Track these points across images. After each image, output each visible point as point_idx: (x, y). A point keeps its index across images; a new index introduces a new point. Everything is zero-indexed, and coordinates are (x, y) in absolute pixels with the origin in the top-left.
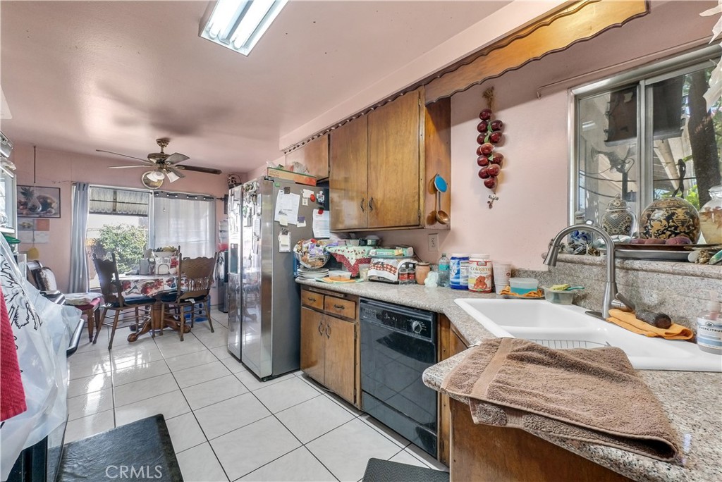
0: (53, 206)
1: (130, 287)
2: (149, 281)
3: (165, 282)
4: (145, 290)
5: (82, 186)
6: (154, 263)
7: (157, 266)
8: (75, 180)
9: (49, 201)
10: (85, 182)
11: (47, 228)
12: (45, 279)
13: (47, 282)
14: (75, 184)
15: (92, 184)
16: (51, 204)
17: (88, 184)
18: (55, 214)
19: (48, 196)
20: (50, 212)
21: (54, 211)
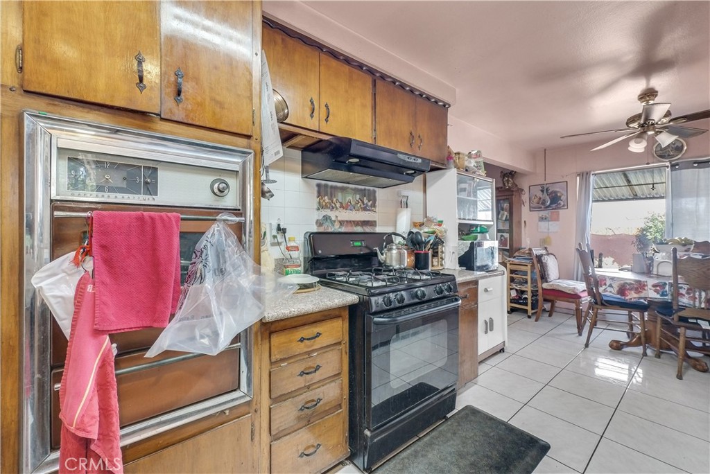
0: (562, 198)
1: (605, 284)
2: (628, 282)
3: (650, 286)
4: (622, 291)
5: (584, 176)
6: (651, 259)
7: (655, 264)
8: (579, 171)
9: (559, 194)
10: (588, 170)
11: (557, 219)
12: (546, 263)
13: (547, 266)
14: (579, 175)
15: (593, 171)
16: (560, 197)
17: (590, 172)
18: (564, 206)
19: (558, 190)
20: (560, 204)
21: (562, 204)
